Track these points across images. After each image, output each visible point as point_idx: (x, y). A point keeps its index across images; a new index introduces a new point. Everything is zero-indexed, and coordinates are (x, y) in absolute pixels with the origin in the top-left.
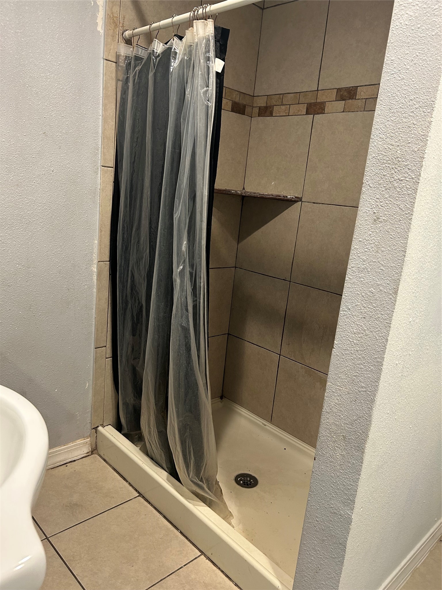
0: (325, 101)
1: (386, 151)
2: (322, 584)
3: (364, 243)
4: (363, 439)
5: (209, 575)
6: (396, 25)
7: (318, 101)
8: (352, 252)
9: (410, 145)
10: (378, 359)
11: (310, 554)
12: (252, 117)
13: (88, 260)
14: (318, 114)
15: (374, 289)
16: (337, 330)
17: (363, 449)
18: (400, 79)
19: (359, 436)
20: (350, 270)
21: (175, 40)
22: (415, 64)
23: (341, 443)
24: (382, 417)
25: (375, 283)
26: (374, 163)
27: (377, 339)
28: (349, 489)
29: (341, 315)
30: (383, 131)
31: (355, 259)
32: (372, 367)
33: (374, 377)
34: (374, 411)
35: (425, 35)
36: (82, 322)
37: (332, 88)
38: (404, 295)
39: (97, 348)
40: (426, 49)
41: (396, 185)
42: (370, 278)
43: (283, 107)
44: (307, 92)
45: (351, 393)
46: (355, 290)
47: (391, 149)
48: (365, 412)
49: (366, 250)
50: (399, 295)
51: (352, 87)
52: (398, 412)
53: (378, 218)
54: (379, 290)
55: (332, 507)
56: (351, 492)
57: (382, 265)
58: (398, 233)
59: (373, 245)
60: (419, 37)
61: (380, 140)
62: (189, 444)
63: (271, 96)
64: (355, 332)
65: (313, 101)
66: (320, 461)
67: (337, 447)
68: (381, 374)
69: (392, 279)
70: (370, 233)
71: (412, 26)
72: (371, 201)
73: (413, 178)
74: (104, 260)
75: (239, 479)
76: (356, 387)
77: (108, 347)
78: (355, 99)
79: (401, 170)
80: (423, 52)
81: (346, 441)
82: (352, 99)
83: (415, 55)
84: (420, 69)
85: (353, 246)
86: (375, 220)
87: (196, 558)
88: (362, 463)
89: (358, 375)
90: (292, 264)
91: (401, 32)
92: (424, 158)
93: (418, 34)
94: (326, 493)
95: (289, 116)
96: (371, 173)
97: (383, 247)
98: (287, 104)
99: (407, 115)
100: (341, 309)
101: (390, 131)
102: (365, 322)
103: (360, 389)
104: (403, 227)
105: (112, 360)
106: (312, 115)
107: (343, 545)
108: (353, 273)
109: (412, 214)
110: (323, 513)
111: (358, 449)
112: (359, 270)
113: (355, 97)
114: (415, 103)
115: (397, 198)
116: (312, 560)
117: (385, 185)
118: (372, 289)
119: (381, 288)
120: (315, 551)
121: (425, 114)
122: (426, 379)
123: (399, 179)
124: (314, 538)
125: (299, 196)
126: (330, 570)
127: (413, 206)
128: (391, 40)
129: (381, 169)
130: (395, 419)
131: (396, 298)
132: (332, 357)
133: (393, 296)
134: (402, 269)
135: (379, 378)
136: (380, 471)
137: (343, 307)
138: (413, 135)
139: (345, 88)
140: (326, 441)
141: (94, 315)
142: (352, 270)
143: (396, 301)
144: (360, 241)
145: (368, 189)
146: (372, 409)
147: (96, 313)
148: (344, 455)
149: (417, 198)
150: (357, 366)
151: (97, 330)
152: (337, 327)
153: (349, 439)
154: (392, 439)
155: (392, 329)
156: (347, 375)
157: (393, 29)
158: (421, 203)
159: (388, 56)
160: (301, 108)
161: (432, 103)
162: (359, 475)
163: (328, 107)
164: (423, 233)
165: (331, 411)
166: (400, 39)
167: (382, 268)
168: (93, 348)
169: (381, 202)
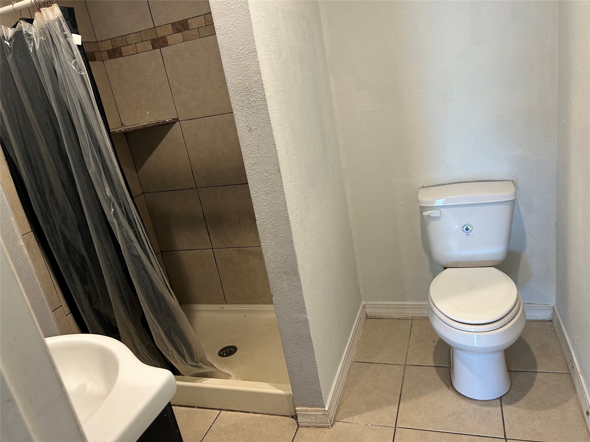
0: (165, 35)
1: (239, 85)
2: (307, 370)
3: (248, 147)
4: (295, 268)
5: (233, 419)
6: (213, 3)
7: (159, 36)
8: (243, 155)
9: (252, 78)
10: (285, 215)
11: (292, 357)
12: (103, 61)
13: (12, 238)
14: (163, 47)
15: (266, 174)
16: (254, 208)
17: (298, 273)
18: (229, 37)
19: (292, 267)
20: (246, 167)
21: (22, 24)
22: (235, 27)
23: (284, 277)
24: (301, 250)
25: (265, 170)
26: (234, 94)
27: (280, 204)
28: (299, 302)
29: (253, 198)
30: (231, 72)
31: (247, 159)
32: (284, 222)
33: (287, 227)
34: (295, 248)
35: (234, 8)
36: (31, 294)
37: (167, 24)
38: (284, 171)
39: (54, 311)
40: (238, 16)
41: (253, 104)
42: (261, 168)
43: (130, 47)
44: (146, 30)
45: (278, 243)
46: (255, 179)
47: (241, 83)
48: (290, 251)
49: (251, 151)
50: (281, 172)
51: (183, 20)
52: (308, 244)
53: (251, 129)
54: (269, 173)
55: (294, 320)
56: (301, 303)
57: (265, 157)
58: (266, 134)
59: (254, 146)
60: (231, 9)
61: (232, 78)
62: (177, 340)
63: (114, 39)
64: (265, 205)
65: (154, 37)
66: (276, 295)
67: (282, 281)
68: (290, 224)
69: (274, 164)
70: (250, 139)
71: (223, 2)
72: (242, 119)
73: (261, 98)
74: (27, 232)
75: (222, 353)
76: (279, 239)
77: (64, 306)
78: (189, 30)
79: (252, 94)
80: (237, 19)
81: (286, 274)
82: (187, 30)
83: (232, 21)
84: (239, 29)
85: (243, 151)
86: (250, 131)
87: (218, 415)
88: (300, 282)
89: (277, 230)
90: (193, 174)
91: (218, 7)
92: (263, 84)
93: (229, 7)
94: (287, 312)
95: (138, 53)
96: (235, 101)
97: (261, 146)
98: (132, 43)
99: (242, 59)
100: (251, 194)
101: (236, 71)
102: (269, 196)
103: (282, 238)
104: (267, 130)
105: (72, 315)
106: (159, 49)
107: (309, 338)
108: (249, 168)
109: (270, 120)
110: (290, 326)
111: (295, 275)
112: (252, 165)
113: (188, 28)
114: (244, 51)
115: (257, 113)
116: (295, 359)
117: (247, 107)
118: (265, 174)
119: (270, 172)
120: (295, 353)
121: (253, 57)
122: (317, 217)
123: (254, 101)
124: (291, 345)
125: (175, 118)
126: (308, 358)
127: (268, 115)
128: (214, 12)
129: (240, 97)
130: (309, 248)
131: (280, 174)
132: (258, 226)
133: (278, 174)
134: (277, 155)
135: (290, 227)
136: (312, 284)
137: (252, 192)
138: (251, 72)
139: (177, 22)
140: (275, 280)
141: (39, 284)
142: (248, 167)
143: (281, 176)
144: (245, 146)
145: (237, 111)
146: (293, 247)
147: (40, 281)
148: (288, 283)
149: (268, 109)
150: (275, 225)
151: (47, 295)
152: (253, 206)
153: (287, 272)
154: (312, 262)
155: (285, 194)
156: (271, 234)
157: (212, 5)
158: (272, 111)
159: (216, 23)
160: (147, 45)
161: (254, 49)
162: (302, 290)
163: (170, 39)
164: (280, 129)
165: (270, 261)
166: (219, 11)
167: (266, 159)
168: (50, 312)
169: (249, 118)
